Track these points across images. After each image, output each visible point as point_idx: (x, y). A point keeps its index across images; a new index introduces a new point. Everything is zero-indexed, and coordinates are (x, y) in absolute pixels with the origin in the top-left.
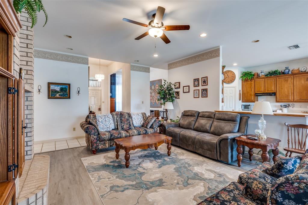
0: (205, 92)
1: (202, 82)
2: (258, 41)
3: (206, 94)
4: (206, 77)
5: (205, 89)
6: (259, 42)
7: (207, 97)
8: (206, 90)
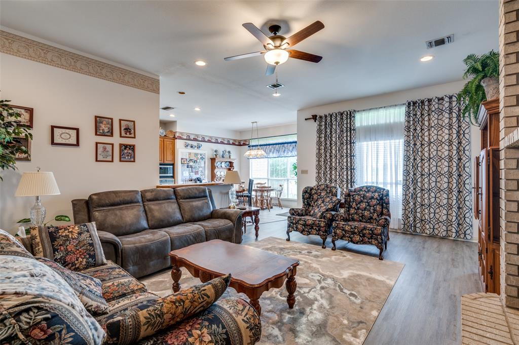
0: (130, 151)
1: (122, 129)
2: (183, 93)
3: (133, 156)
4: (132, 121)
5: (130, 146)
6: (183, 95)
7: (134, 161)
8: (132, 148)
